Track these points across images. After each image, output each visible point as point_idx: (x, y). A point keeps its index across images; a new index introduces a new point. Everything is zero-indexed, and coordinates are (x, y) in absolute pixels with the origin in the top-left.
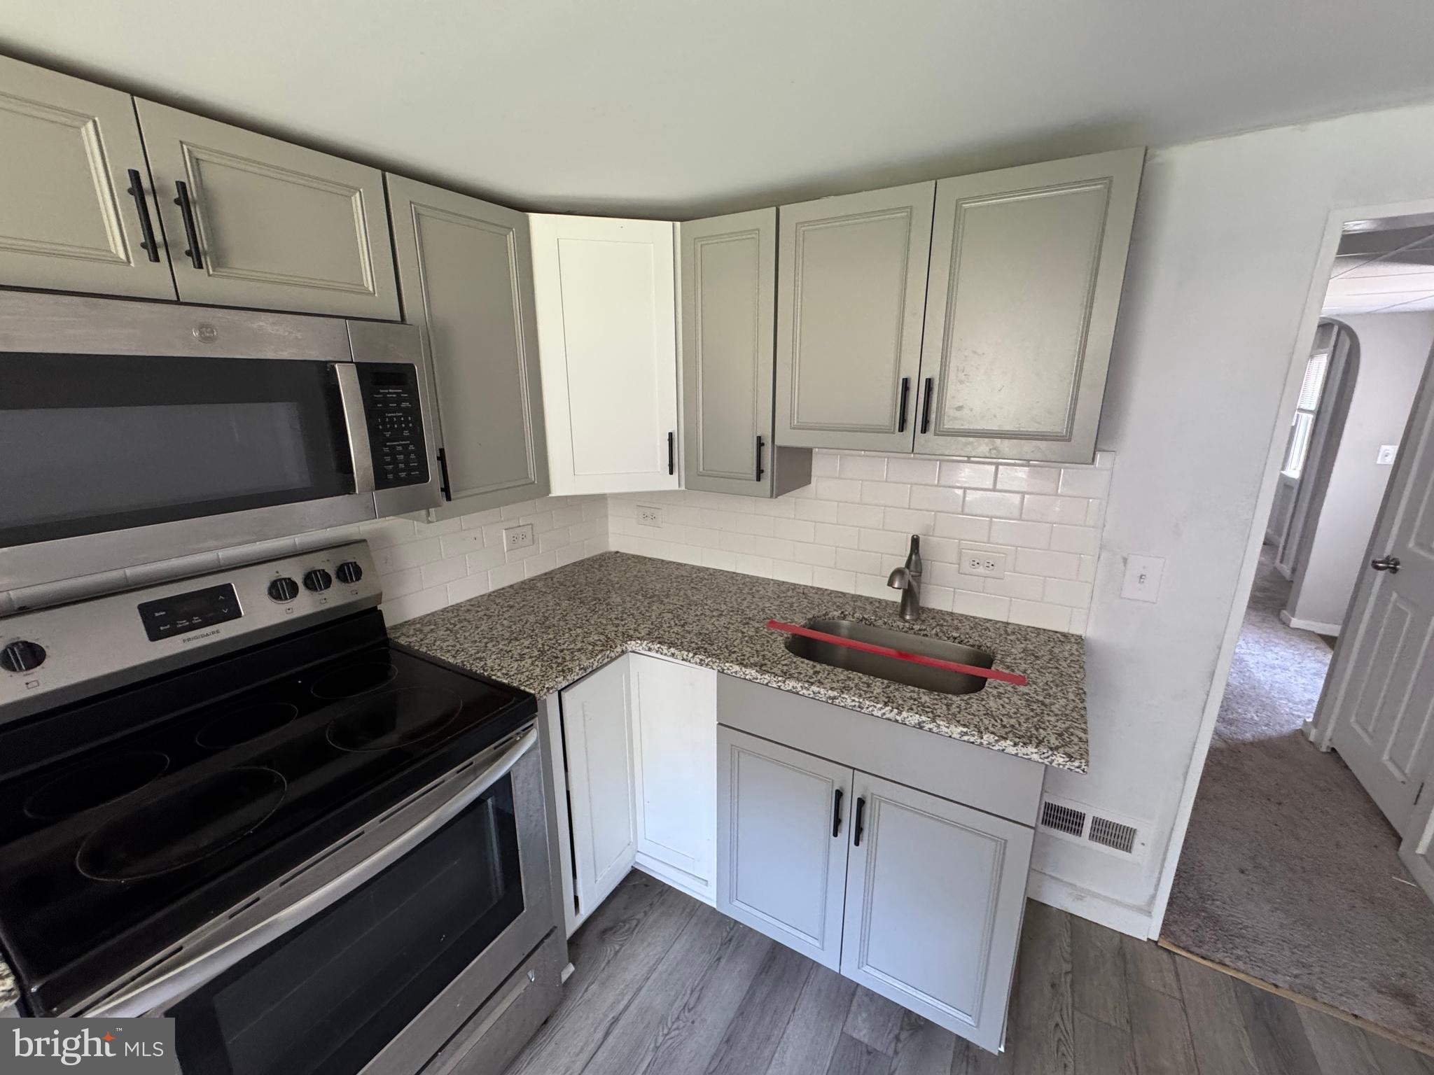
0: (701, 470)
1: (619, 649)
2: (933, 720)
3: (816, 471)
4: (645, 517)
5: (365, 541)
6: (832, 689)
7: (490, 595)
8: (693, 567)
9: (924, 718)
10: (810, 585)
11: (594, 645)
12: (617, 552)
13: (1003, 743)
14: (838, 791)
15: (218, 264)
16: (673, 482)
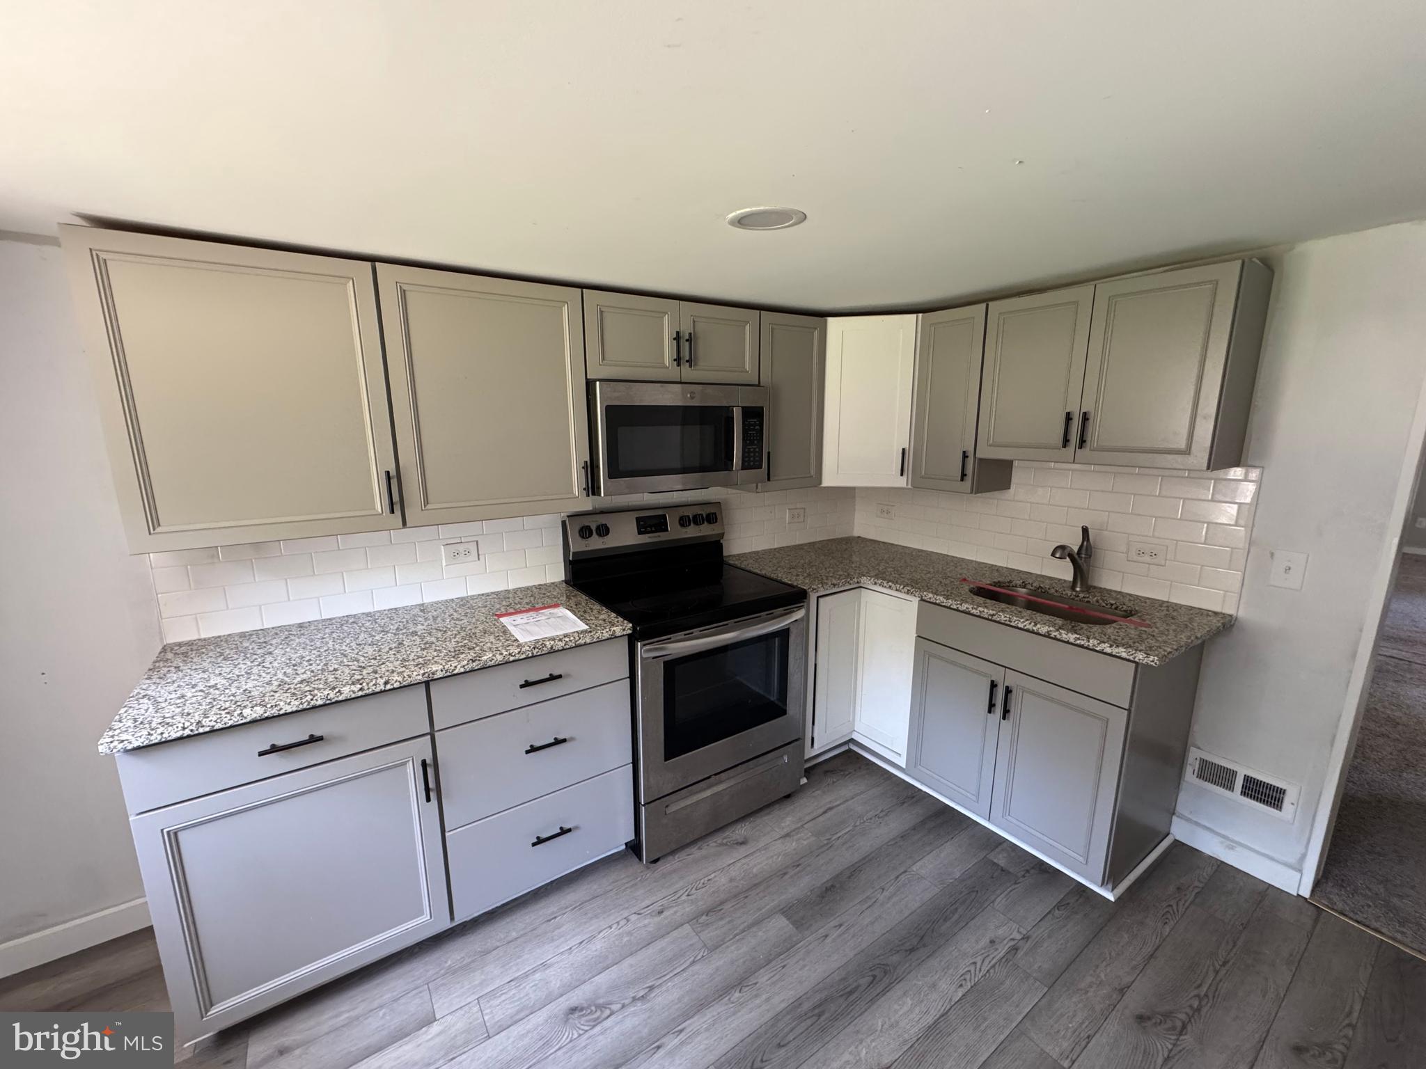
0: (923, 473)
1: (856, 580)
2: (1058, 630)
3: (1013, 481)
4: (882, 511)
5: (719, 503)
6: (993, 610)
7: (775, 549)
8: (915, 549)
9: (1051, 629)
10: (1005, 566)
11: (841, 575)
12: (859, 537)
13: (1103, 645)
14: (992, 682)
15: (695, 365)
16: (901, 482)
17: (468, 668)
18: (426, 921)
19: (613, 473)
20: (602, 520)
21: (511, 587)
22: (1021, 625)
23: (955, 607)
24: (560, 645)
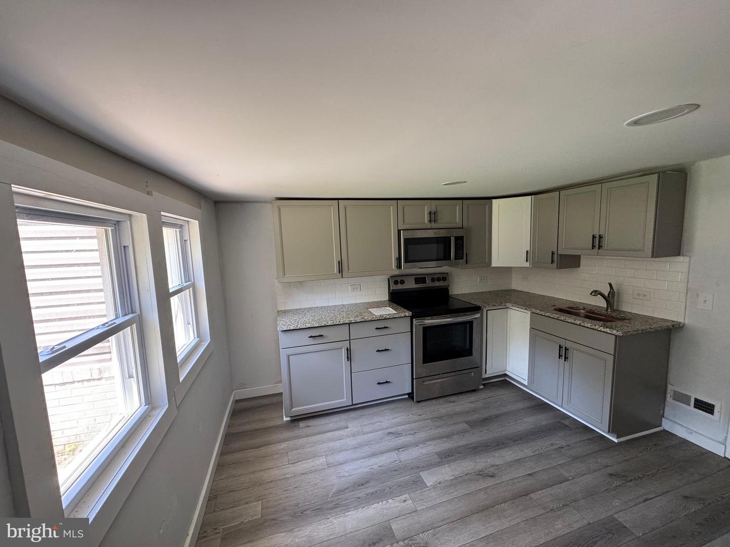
0: (536, 261)
3: (581, 264)
4: (524, 278)
5: (447, 273)
7: (473, 293)
8: (538, 295)
12: (515, 289)
13: (601, 328)
14: (560, 345)
15: (437, 222)
16: (527, 265)
17: (361, 320)
18: (344, 401)
19: (406, 261)
20: (402, 278)
21: (370, 301)
22: (569, 321)
23: (544, 314)
24: (388, 317)
